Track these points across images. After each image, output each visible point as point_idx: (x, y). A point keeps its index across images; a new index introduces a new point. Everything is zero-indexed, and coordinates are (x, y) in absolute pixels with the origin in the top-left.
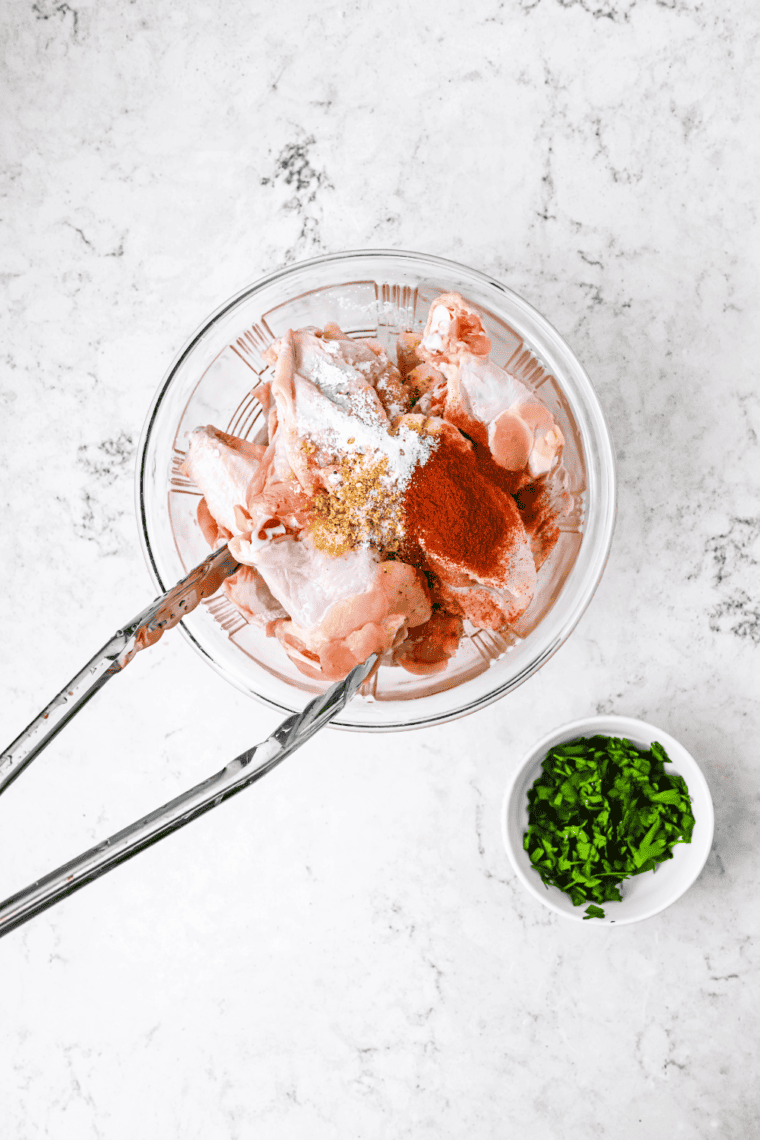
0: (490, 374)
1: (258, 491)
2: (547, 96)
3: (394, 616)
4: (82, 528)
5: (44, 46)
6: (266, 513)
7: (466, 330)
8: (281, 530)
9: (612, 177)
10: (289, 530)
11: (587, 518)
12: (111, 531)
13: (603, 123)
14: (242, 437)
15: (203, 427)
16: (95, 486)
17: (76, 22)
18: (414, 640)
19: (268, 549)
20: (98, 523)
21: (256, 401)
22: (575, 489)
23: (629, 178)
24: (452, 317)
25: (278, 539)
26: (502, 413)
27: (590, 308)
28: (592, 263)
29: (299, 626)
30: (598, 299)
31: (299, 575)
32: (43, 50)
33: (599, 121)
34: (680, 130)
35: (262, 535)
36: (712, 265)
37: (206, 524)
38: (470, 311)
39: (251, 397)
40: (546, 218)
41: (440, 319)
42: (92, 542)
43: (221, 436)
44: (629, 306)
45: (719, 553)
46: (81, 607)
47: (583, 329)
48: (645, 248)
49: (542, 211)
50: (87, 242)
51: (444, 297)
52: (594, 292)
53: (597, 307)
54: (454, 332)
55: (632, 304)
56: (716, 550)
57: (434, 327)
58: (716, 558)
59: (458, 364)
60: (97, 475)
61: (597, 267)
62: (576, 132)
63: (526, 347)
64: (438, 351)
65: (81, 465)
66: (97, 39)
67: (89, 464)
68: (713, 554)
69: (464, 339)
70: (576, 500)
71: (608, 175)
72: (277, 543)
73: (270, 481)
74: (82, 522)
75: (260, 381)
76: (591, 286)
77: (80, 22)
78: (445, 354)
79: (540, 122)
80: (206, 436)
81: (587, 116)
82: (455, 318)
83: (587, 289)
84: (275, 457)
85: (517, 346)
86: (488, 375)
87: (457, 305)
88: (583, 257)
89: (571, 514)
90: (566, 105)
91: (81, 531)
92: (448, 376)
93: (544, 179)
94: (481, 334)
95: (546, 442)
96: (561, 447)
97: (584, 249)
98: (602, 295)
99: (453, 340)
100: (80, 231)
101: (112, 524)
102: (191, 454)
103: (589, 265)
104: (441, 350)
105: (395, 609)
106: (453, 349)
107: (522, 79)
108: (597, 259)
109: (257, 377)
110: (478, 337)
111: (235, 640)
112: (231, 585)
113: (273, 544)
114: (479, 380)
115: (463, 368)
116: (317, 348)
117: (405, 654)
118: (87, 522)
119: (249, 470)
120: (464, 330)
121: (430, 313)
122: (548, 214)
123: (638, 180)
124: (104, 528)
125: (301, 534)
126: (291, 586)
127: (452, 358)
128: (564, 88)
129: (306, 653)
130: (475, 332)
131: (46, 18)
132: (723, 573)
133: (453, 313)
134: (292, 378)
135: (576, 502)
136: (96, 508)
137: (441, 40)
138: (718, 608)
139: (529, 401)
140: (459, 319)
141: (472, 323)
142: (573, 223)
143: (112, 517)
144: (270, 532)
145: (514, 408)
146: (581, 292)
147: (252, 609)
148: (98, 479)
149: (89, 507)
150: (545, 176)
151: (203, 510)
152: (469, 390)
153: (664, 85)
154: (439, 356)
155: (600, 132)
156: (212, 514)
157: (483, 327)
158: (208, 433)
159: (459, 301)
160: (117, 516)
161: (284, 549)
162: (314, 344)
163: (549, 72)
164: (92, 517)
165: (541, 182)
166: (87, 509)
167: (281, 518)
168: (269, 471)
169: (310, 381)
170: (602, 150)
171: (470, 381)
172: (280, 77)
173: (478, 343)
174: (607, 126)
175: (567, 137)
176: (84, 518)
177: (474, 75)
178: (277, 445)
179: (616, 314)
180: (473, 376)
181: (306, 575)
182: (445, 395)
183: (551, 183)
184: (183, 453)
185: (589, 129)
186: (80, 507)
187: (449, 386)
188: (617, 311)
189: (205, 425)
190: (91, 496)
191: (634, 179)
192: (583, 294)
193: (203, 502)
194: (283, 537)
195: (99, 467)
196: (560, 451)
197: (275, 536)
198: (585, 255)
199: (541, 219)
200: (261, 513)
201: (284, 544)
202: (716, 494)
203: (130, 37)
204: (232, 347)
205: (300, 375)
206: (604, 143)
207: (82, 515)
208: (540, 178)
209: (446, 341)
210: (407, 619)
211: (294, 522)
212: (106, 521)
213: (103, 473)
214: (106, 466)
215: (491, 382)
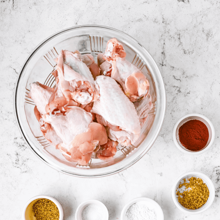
0: (126, 63)
1: (52, 100)
2: (163, 27)
3: (95, 140)
4: (15, 164)
5: (3, 11)
6: (54, 107)
7: (118, 50)
8: (59, 112)
9: (184, 52)
10: (62, 112)
11: (156, 110)
12: (25, 165)
13: (181, 35)
14: (47, 85)
15: (35, 82)
16: (20, 151)
17: (13, 3)
18: (102, 149)
19: (55, 117)
20: (20, 162)
21: (53, 76)
22: (153, 101)
23: (189, 52)
24: (114, 46)
25: (58, 115)
26: (129, 76)
27: (177, 94)
28: (177, 80)
29: (65, 144)
30: (179, 91)
31: (65, 126)
32: (3, 12)
33: (180, 35)
34: (205, 38)
35: (53, 113)
36: (216, 80)
37: (37, 114)
38: (119, 44)
39: (51, 75)
40: (163, 65)
41: (110, 47)
42: (19, 168)
43: (40, 85)
44: (189, 93)
45: (218, 172)
46: (15, 189)
47: (174, 101)
48: (194, 75)
49: (161, 63)
50: (17, 73)
51: (111, 40)
52: (178, 89)
53: (179, 94)
54: (115, 50)
55: (190, 92)
56: (217, 171)
57: (108, 49)
58: (217, 173)
59: (115, 60)
60: (20, 147)
61: (179, 81)
62: (172, 38)
63: (137, 55)
64: (109, 57)
65: (15, 144)
66: (20, 8)
67: (17, 143)
68: (216, 172)
69: (118, 52)
70: (153, 104)
71: (182, 52)
72: (58, 116)
73: (56, 97)
74: (15, 162)
75: (54, 69)
76: (177, 87)
77: (15, 3)
78: (112, 58)
79: (161, 35)
80: (36, 85)
81: (176, 33)
82: (115, 46)
83: (176, 88)
84: (58, 90)
85: (135, 55)
86: (125, 64)
87: (115, 42)
88: (174, 78)
89: (152, 109)
90: (169, 29)
91: (15, 165)
92: (112, 64)
93: (162, 53)
94: (123, 51)
95: (143, 85)
96: (148, 87)
97: (175, 75)
98: (180, 90)
99: (114, 53)
100: (15, 69)
101: (25, 163)
102: (31, 91)
103: (176, 80)
104: (111, 56)
105: (96, 138)
106: (114, 56)
107: (155, 21)
108: (179, 78)
109: (53, 68)
110: (122, 52)
111: (46, 149)
112: (45, 133)
113: (57, 116)
114: (122, 65)
115: (117, 61)
116: (71, 55)
117: (100, 154)
118: (17, 162)
119: (49, 95)
120: (117, 50)
121: (107, 45)
122: (164, 64)
123: (192, 53)
124: (22, 164)
125: (66, 113)
126: (62, 130)
127: (114, 59)
128: (168, 24)
129: (68, 153)
130: (121, 50)
131: (4, 2)
132: (219, 178)
133: (114, 45)
134: (63, 65)
135: (153, 105)
136: (20, 157)
137: (129, 9)
138: (217, 189)
139: (138, 72)
140: (116, 47)
141: (120, 48)
142: (171, 67)
143: (25, 160)
144: (55, 112)
145: (133, 74)
146: (174, 89)
147: (51, 140)
148: (20, 148)
149: (17, 157)
150: (162, 52)
151: (36, 109)
152: (119, 69)
153: (200, 23)
154: (110, 58)
155: (180, 38)
156: (38, 110)
157: (124, 49)
158: (37, 84)
159: (115, 40)
160: (27, 160)
161: (60, 118)
162: (70, 54)
163: (164, 19)
164: (19, 160)
165: (161, 54)
166: (17, 158)
167: (59, 108)
168: (56, 94)
169: (68, 65)
170: (181, 43)
171: (119, 66)
172: (78, 20)
173: (122, 54)
174: (182, 36)
175: (169, 39)
176: (16, 161)
177: (140, 20)
178: (58, 87)
179: (185, 96)
180: (120, 64)
181: (67, 126)
182: (111, 70)
183: (164, 54)
184: (29, 91)
185: (176, 37)
186: (15, 157)
187: (113, 68)
188: (185, 95)
189: (36, 82)
190: (18, 154)
191: (191, 53)
192: (175, 89)
193: (36, 107)
194: (59, 114)
195: (21, 144)
196: (148, 88)
197: (57, 114)
198: (175, 77)
199: (161, 65)
200: (53, 107)
201: (60, 116)
202: (217, 153)
203: (31, 8)
204: (44, 56)
205: (65, 64)
206: (181, 42)
207: (15, 160)
208: (161, 53)
209: (112, 53)
210: (100, 142)
211: (63, 110)
212: (23, 162)
213: (22, 146)
214: (23, 144)
215: (126, 66)
